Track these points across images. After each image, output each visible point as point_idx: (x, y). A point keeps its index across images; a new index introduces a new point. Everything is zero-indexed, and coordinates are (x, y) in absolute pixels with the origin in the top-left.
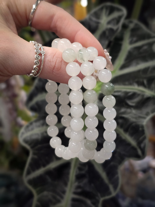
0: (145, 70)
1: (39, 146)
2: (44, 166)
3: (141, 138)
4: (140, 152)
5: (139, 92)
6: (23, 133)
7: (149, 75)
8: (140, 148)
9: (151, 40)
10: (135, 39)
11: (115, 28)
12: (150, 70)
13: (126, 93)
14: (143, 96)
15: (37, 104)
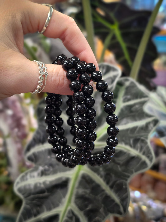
0: (133, 130)
1: (32, 196)
2: (35, 215)
3: (124, 196)
4: (122, 209)
5: (125, 151)
6: (18, 183)
7: (136, 135)
8: (122, 205)
9: (143, 100)
10: (129, 97)
12: (137, 129)
14: (129, 154)
15: (34, 154)
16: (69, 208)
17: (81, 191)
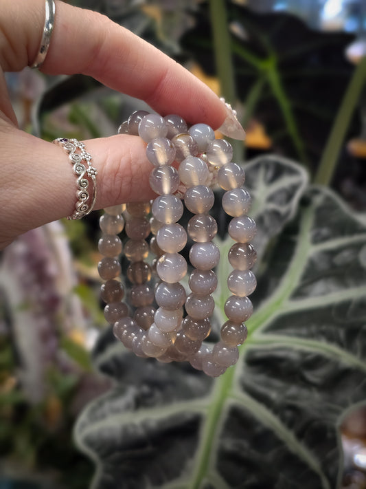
0: (343, 308)
1: (117, 455)
3: (330, 454)
4: (326, 485)
5: (328, 355)
6: (83, 426)
7: (350, 319)
8: (327, 474)
9: (356, 238)
11: (283, 210)
12: (352, 307)
13: (304, 354)
14: (336, 364)
15: (115, 360)
16: (205, 481)
17: (229, 445)
